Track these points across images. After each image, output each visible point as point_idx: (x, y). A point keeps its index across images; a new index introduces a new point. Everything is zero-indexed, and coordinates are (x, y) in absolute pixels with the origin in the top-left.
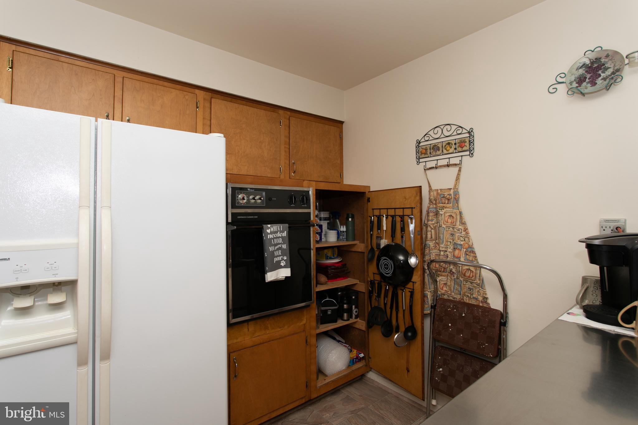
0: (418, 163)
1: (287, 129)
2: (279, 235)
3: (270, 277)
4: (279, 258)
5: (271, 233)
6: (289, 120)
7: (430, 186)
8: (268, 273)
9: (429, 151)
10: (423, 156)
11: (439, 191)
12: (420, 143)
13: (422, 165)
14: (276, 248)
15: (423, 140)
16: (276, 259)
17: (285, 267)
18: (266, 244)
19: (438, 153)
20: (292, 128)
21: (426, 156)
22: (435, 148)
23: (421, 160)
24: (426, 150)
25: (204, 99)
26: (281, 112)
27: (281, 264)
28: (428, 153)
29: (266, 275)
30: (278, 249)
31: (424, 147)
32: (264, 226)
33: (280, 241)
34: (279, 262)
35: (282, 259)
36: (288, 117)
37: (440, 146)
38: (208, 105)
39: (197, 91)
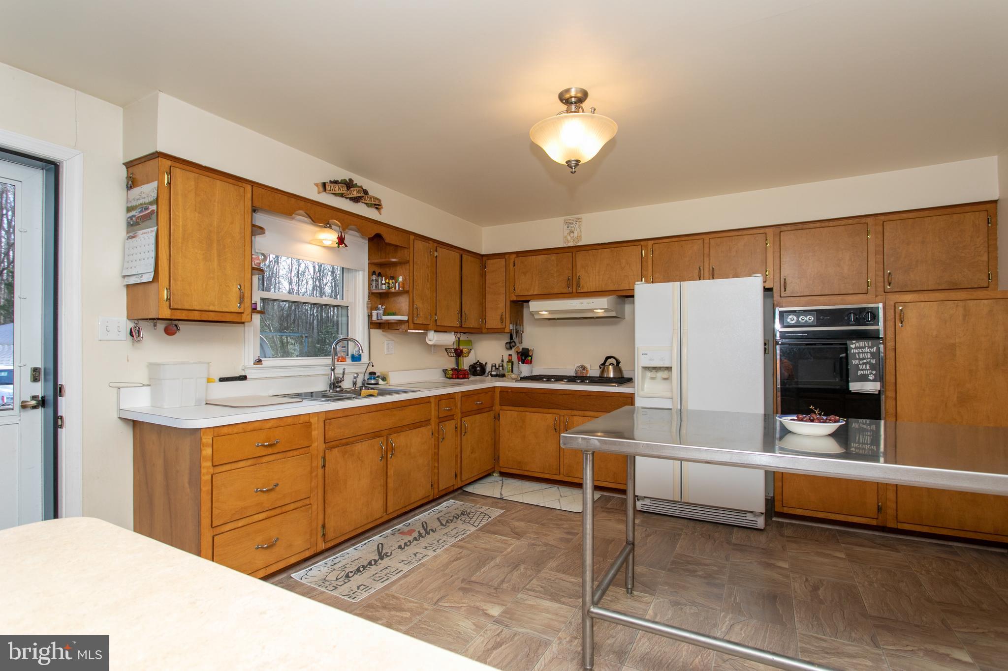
1: (880, 236)
5: (856, 348)
6: (883, 225)
8: (851, 384)
16: (863, 372)
25: (774, 234)
26: (871, 220)
27: (869, 378)
29: (849, 386)
36: (881, 223)
39: (767, 230)
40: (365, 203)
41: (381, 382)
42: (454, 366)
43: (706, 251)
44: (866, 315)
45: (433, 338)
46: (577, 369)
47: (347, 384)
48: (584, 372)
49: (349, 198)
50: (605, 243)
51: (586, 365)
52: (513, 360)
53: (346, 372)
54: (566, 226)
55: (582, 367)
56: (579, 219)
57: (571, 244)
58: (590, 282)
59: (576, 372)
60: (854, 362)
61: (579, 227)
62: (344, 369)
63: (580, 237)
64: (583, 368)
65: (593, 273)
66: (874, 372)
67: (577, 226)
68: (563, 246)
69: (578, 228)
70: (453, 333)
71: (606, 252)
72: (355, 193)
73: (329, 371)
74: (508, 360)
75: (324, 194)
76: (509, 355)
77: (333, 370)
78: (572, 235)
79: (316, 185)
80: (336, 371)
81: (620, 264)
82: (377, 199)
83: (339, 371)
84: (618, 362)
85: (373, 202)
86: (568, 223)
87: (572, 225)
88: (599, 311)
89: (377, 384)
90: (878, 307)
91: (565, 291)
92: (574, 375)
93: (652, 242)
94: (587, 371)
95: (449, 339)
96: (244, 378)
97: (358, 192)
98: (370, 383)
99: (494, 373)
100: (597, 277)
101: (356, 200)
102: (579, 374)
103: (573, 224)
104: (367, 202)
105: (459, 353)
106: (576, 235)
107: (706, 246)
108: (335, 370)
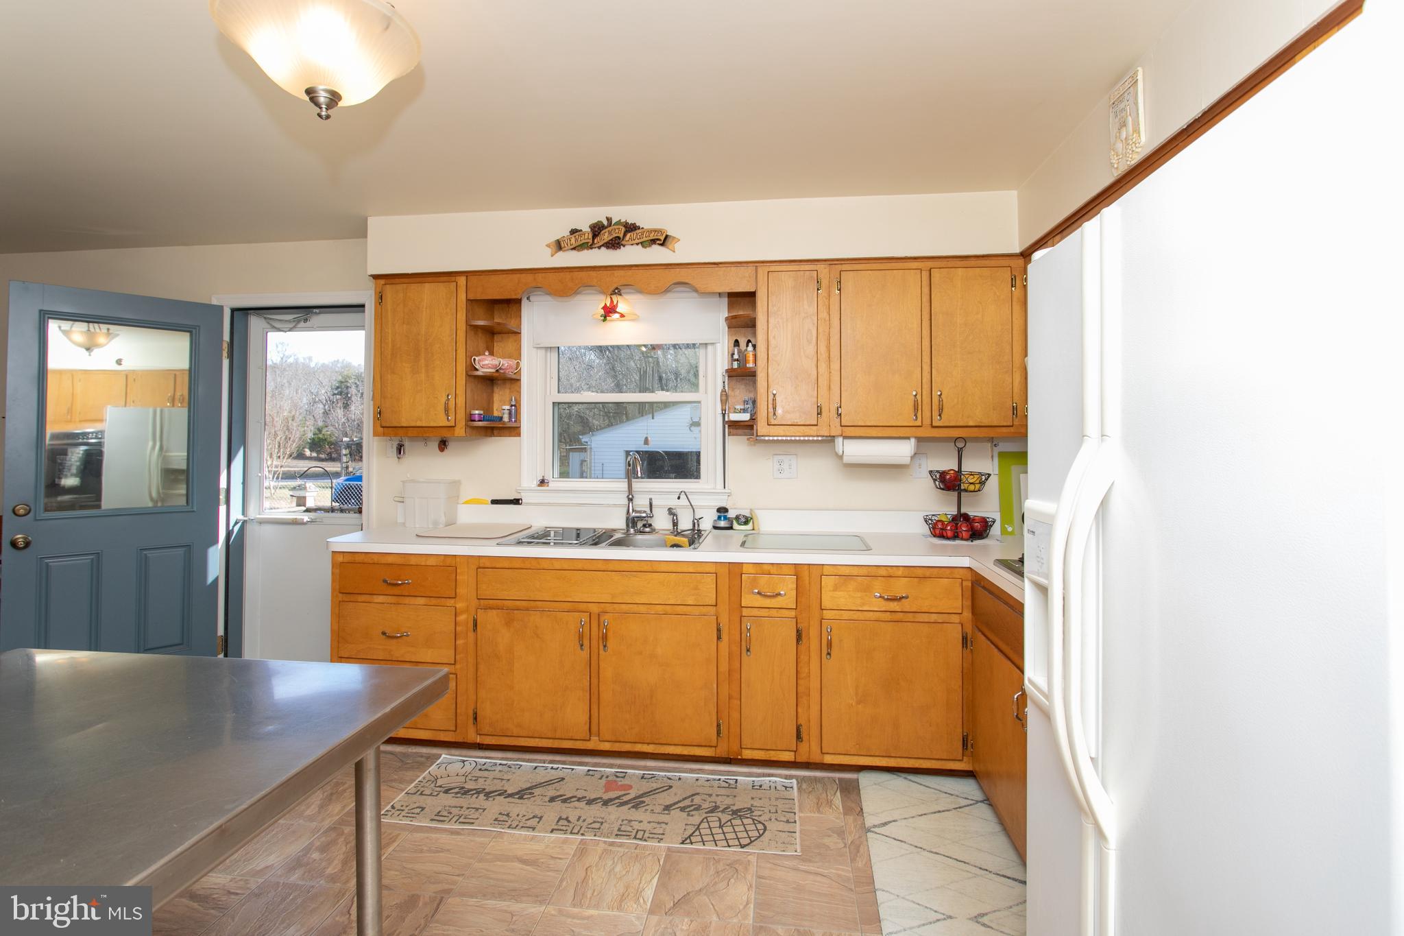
40: (637, 244)
41: (735, 525)
42: (953, 511)
45: (855, 450)
47: (661, 522)
49: (603, 245)
53: (654, 503)
54: (1112, 117)
56: (1132, 78)
62: (651, 499)
67: (1131, 102)
69: (1133, 107)
70: (913, 441)
72: (606, 236)
73: (626, 502)
75: (560, 253)
77: (630, 500)
78: (1123, 135)
79: (548, 246)
80: (636, 501)
82: (650, 231)
83: (641, 503)
85: (645, 239)
87: (1121, 107)
89: (731, 528)
95: (902, 450)
96: (516, 502)
97: (610, 233)
98: (718, 526)
101: (615, 244)
103: (1123, 100)
104: (637, 241)
105: (950, 483)
108: (634, 500)
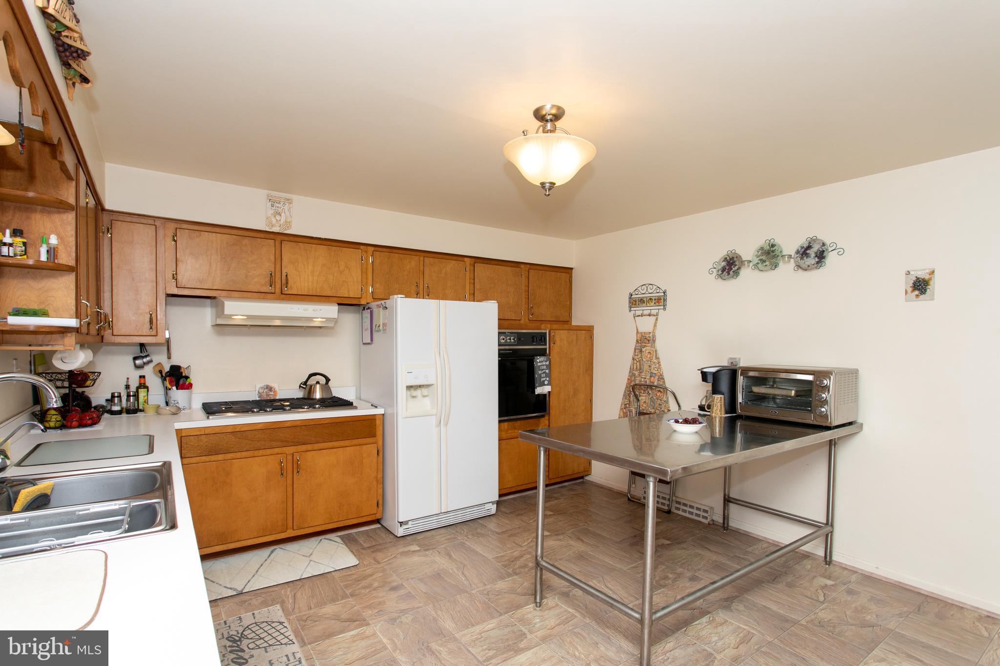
0: (630, 311)
1: (527, 279)
2: (544, 363)
3: (539, 391)
4: (544, 379)
5: (540, 362)
6: (529, 272)
7: (637, 330)
8: (538, 388)
9: (637, 302)
10: (633, 306)
11: (643, 334)
12: (632, 295)
13: (633, 312)
14: (543, 372)
15: (634, 294)
16: (542, 379)
17: (547, 385)
18: (536, 370)
19: (644, 305)
20: (530, 278)
21: (636, 306)
22: (642, 301)
23: (632, 309)
24: (635, 301)
25: (470, 264)
26: (522, 266)
27: (545, 383)
28: (637, 304)
29: (536, 390)
30: (543, 373)
31: (634, 299)
32: (536, 357)
33: (545, 367)
34: (544, 381)
35: (546, 380)
36: (528, 269)
37: (645, 299)
38: (472, 268)
39: (466, 259)
43: (422, 268)
44: (541, 338)
46: (261, 391)
48: (271, 393)
50: (320, 238)
51: (272, 385)
52: (147, 384)
54: (269, 204)
55: (267, 388)
56: (288, 200)
57: (276, 229)
58: (301, 281)
59: (260, 394)
60: (540, 372)
61: (289, 210)
63: (290, 222)
64: (269, 388)
65: (305, 272)
66: (548, 379)
67: (286, 207)
68: (264, 230)
69: (287, 211)
71: (322, 250)
74: (137, 385)
76: (140, 377)
78: (278, 217)
81: (339, 267)
84: (328, 380)
86: (273, 201)
87: (278, 205)
88: (320, 320)
90: (546, 333)
91: (264, 289)
92: (258, 399)
93: (372, 249)
94: (275, 392)
99: (116, 408)
100: (310, 278)
102: (265, 397)
103: (279, 203)
106: (283, 219)
107: (422, 263)
